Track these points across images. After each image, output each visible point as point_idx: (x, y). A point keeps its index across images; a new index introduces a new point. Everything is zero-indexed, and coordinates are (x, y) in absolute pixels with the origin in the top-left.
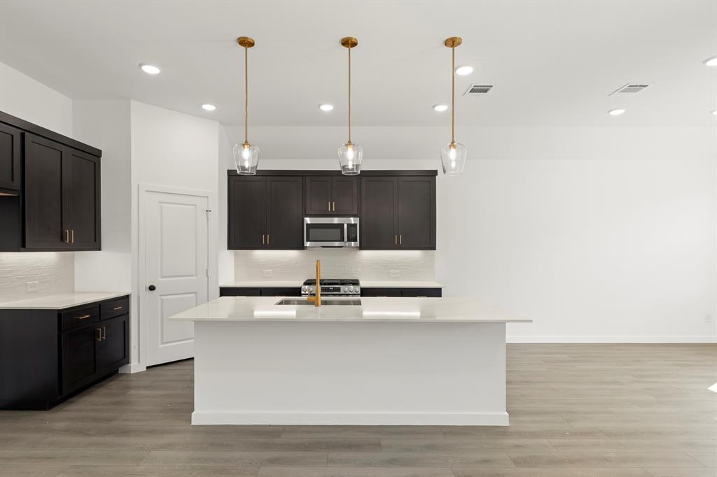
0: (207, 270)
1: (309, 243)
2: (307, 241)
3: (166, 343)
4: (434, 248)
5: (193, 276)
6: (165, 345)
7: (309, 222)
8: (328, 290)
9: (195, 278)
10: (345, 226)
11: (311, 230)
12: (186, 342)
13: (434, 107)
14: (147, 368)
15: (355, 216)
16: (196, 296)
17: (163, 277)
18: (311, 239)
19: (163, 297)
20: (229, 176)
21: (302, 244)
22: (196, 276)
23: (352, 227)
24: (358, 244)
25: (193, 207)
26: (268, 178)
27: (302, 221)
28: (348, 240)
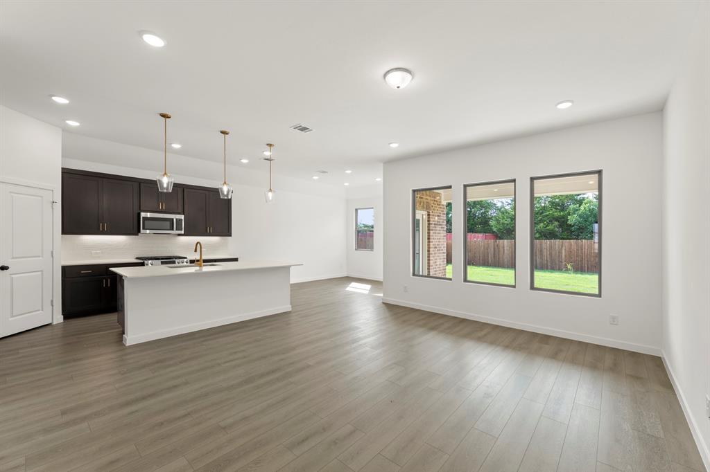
0: (52, 252)
1: (144, 231)
2: (144, 229)
3: (15, 316)
4: (230, 235)
5: (39, 257)
6: (16, 318)
7: (146, 216)
10: (175, 220)
11: (146, 222)
12: (23, 316)
15: (179, 214)
16: (42, 274)
17: (13, 258)
18: (146, 228)
19: (13, 276)
20: (62, 172)
21: (139, 231)
22: (42, 257)
23: (179, 221)
24: (183, 232)
25: (40, 198)
26: (105, 180)
27: (139, 215)
28: (177, 230)
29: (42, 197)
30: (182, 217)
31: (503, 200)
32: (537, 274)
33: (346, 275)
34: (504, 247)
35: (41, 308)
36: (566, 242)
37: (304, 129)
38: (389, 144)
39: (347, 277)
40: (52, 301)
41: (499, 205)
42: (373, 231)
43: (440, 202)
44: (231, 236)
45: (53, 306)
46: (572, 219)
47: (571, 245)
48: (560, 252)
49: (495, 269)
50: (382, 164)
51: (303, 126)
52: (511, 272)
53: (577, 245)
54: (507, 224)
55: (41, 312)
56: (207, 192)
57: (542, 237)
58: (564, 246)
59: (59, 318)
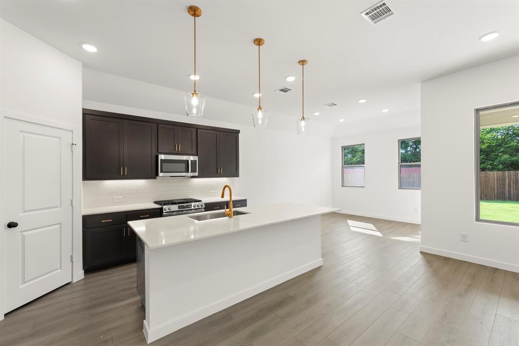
0: (72, 201)
1: (162, 173)
2: (161, 172)
3: (27, 282)
5: (57, 207)
6: (29, 283)
7: (163, 158)
8: (183, 207)
9: (59, 209)
10: (190, 162)
11: (164, 164)
12: (39, 279)
13: (253, 94)
14: (5, 315)
16: (61, 227)
17: (25, 211)
18: (163, 171)
19: (25, 233)
20: (84, 114)
21: (157, 175)
22: (61, 207)
23: (194, 162)
24: (196, 174)
25: (57, 139)
26: (125, 121)
27: (157, 157)
28: (191, 172)
29: (60, 138)
30: (196, 158)
35: (59, 268)
40: (72, 257)
44: (238, 176)
45: (72, 262)
55: (59, 270)
56: (218, 133)
57: (505, 167)
59: (79, 274)
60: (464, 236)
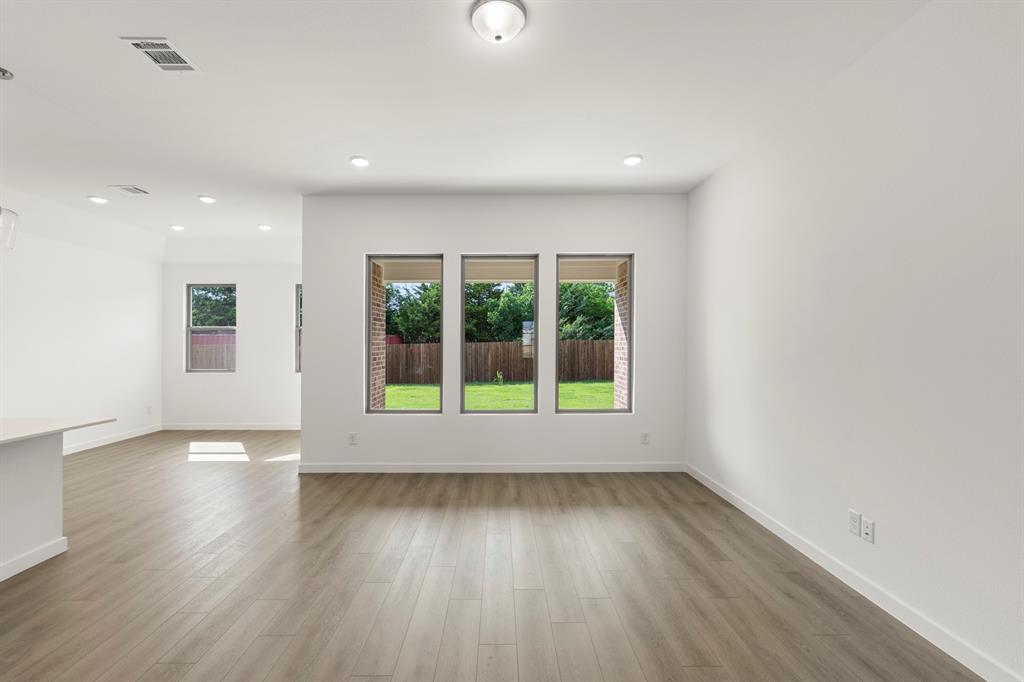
31: (409, 285)
32: (469, 389)
33: (161, 429)
34: (419, 354)
36: (493, 344)
37: (167, 58)
38: (352, 158)
39: (164, 432)
41: (403, 293)
42: (234, 331)
43: (380, 282)
46: (493, 316)
47: (497, 348)
48: (486, 358)
49: (413, 387)
50: (301, 197)
51: (174, 48)
52: (434, 390)
53: (504, 348)
54: (419, 321)
58: (491, 349)
60: (352, 437)
